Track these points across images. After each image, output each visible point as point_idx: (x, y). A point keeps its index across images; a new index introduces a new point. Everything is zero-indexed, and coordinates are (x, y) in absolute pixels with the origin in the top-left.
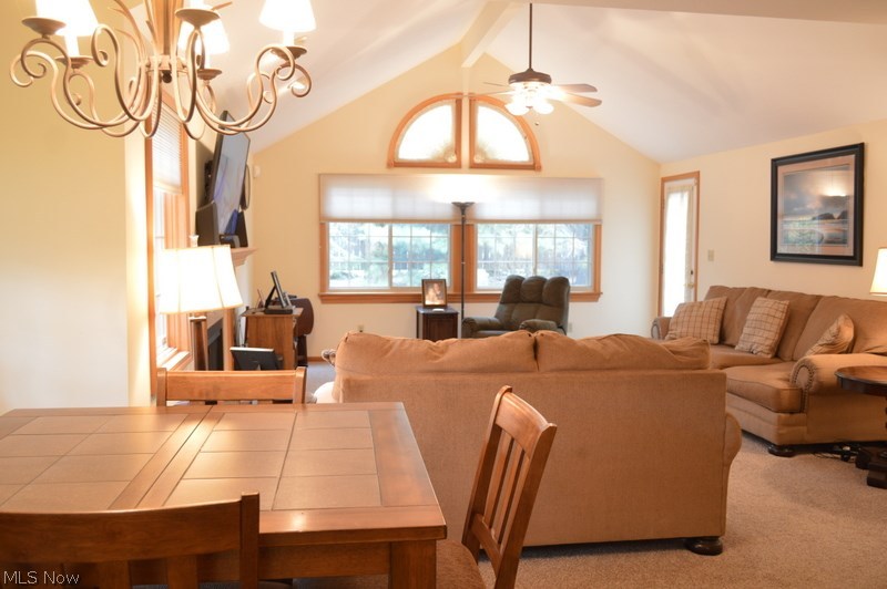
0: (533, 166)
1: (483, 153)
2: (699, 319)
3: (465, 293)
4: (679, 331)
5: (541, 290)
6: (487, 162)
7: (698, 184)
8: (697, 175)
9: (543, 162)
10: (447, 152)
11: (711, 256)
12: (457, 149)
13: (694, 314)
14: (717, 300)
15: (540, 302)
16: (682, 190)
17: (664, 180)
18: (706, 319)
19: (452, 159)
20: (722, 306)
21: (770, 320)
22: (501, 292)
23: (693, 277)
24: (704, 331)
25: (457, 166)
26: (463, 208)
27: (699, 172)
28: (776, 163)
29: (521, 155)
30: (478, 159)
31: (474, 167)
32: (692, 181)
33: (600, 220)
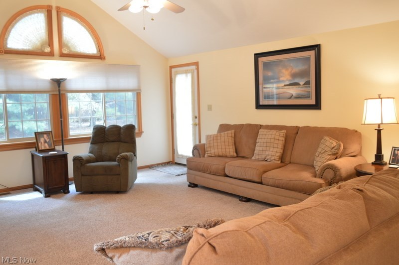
0: (100, 57)
1: (68, 47)
2: (223, 144)
3: (64, 139)
4: (212, 152)
5: (119, 134)
6: (71, 53)
7: (198, 69)
8: (197, 64)
9: (106, 54)
10: (42, 45)
11: (210, 108)
12: (50, 43)
13: (219, 141)
14: (230, 132)
15: (119, 141)
16: (186, 72)
17: (171, 67)
18: (227, 144)
19: (48, 50)
20: (233, 135)
21: (276, 142)
22: (91, 136)
23: (197, 120)
24: (228, 150)
25: (51, 55)
26: (58, 82)
27: (198, 63)
28: (257, 56)
29: (92, 50)
30: (65, 51)
31: (63, 56)
32: (194, 67)
33: (140, 90)
